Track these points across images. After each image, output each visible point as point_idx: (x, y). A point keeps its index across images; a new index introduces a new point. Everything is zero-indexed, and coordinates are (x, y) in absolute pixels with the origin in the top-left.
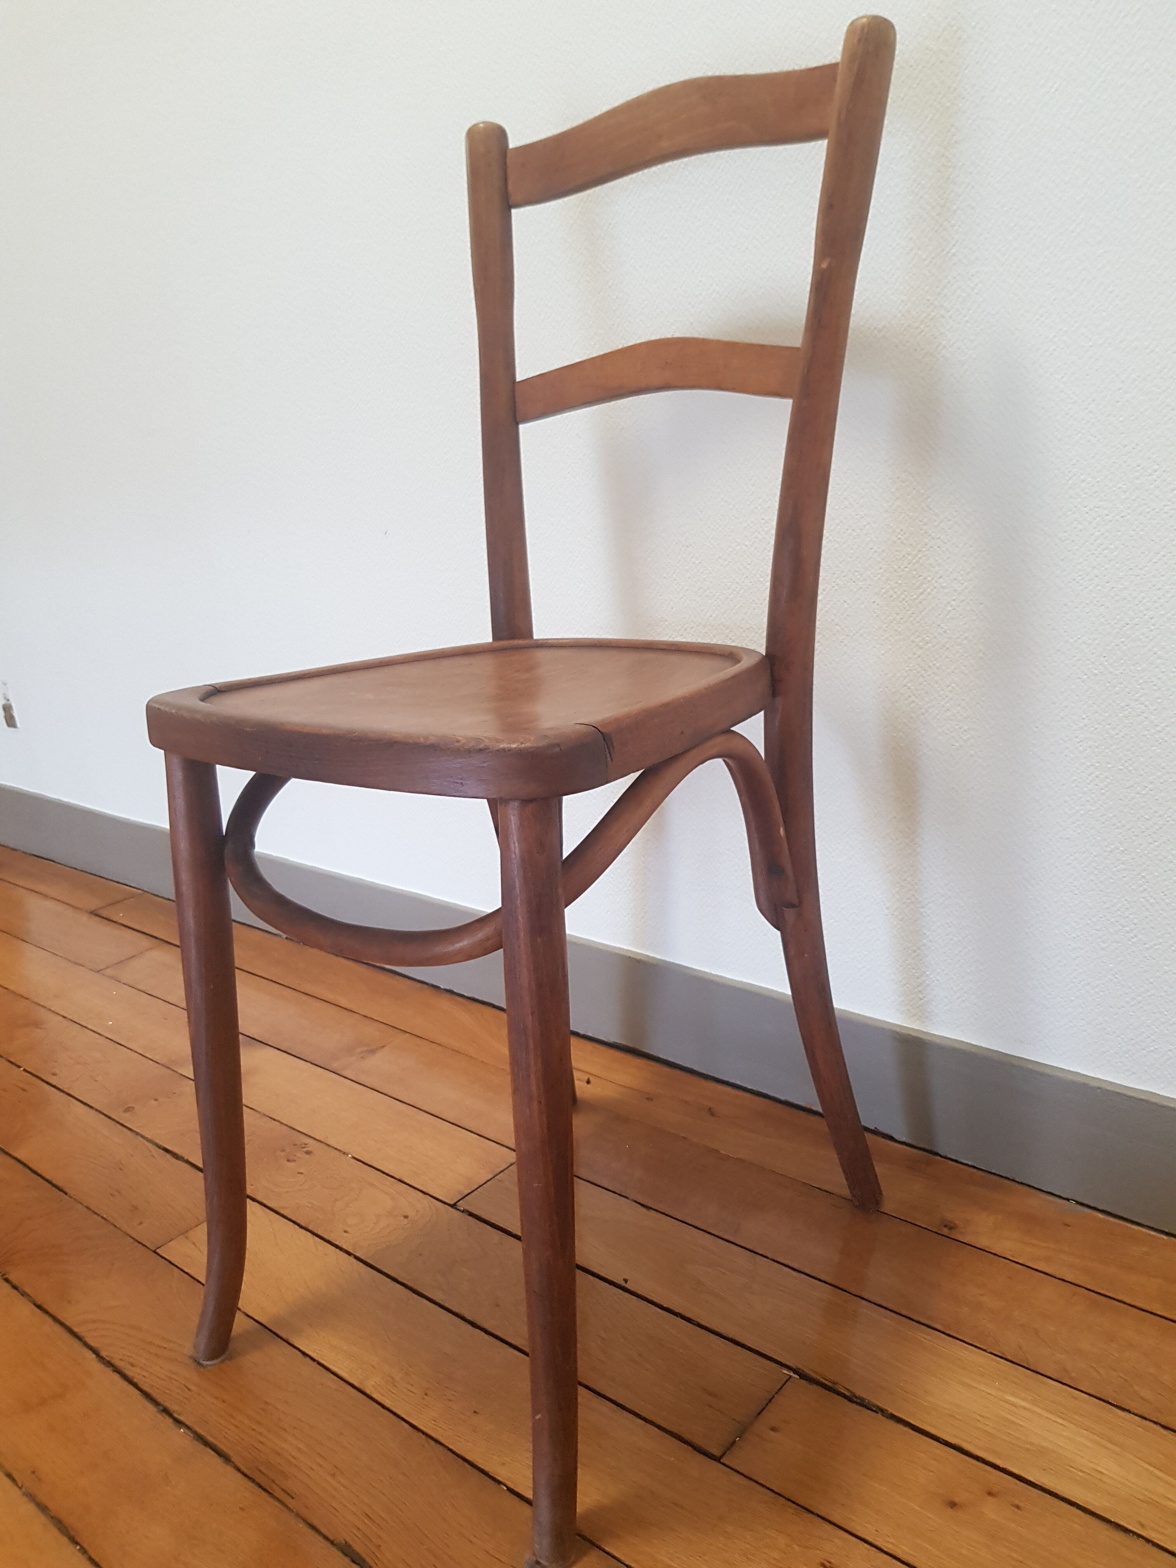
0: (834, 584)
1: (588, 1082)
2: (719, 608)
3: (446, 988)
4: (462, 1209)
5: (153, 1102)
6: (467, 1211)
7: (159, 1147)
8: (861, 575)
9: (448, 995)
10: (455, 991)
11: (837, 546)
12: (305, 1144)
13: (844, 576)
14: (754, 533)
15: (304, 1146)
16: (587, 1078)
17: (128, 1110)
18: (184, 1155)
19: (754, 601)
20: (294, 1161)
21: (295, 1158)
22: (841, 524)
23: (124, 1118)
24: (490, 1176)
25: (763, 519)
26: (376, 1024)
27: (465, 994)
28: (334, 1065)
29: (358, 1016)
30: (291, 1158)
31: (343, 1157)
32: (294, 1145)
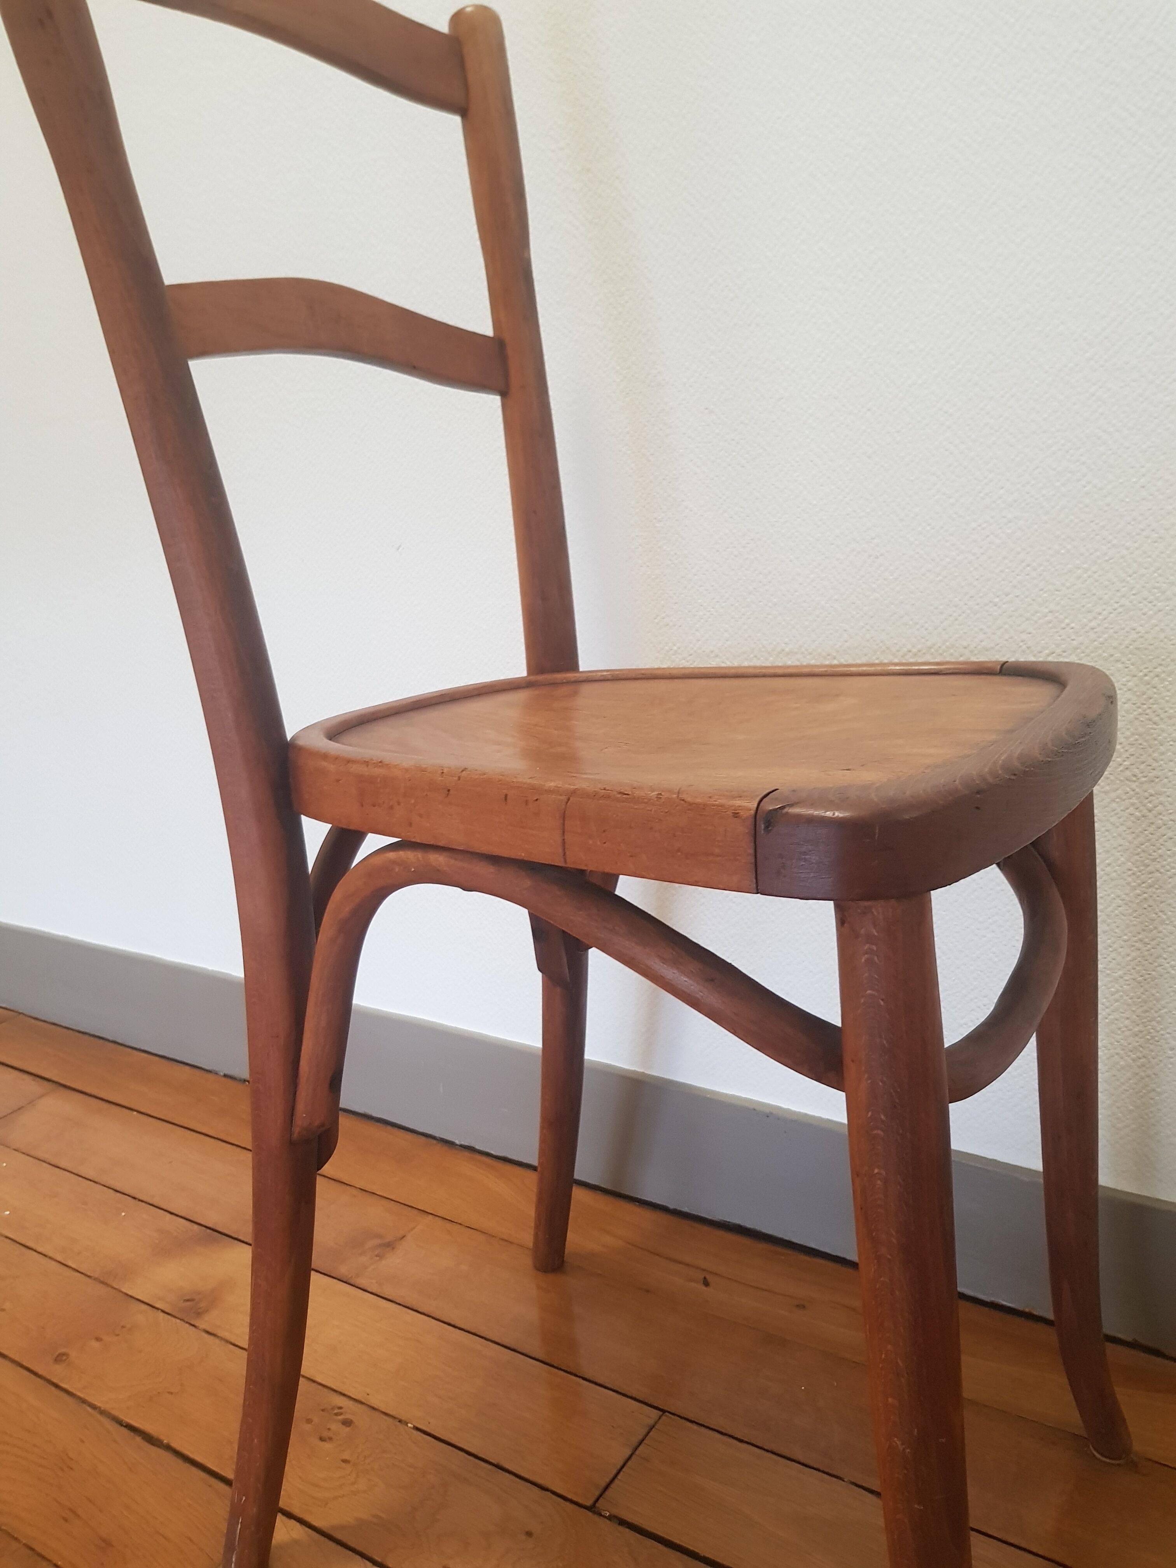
0: (1116, 605)
1: (706, 1283)
2: (923, 640)
3: (463, 1143)
4: (608, 1514)
5: (95, 1344)
6: (615, 1517)
7: (120, 1423)
8: (1163, 593)
9: (467, 1154)
10: (477, 1147)
11: (1125, 552)
12: (340, 1408)
13: (1134, 594)
14: (988, 536)
15: (336, 1411)
16: (703, 1277)
17: (60, 1358)
18: (162, 1437)
19: (981, 630)
20: (330, 1439)
21: (330, 1434)
22: (1133, 523)
23: (57, 1373)
24: (628, 1452)
25: (1004, 517)
26: (384, 1201)
27: (492, 1152)
28: (343, 1270)
29: (354, 1191)
30: (326, 1434)
31: (401, 1427)
32: (323, 1410)
